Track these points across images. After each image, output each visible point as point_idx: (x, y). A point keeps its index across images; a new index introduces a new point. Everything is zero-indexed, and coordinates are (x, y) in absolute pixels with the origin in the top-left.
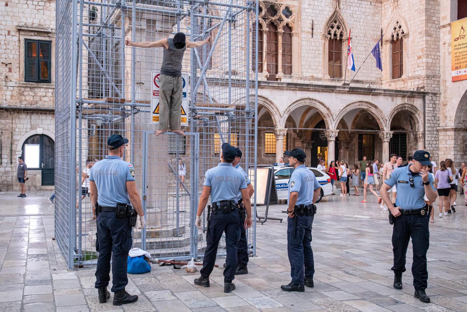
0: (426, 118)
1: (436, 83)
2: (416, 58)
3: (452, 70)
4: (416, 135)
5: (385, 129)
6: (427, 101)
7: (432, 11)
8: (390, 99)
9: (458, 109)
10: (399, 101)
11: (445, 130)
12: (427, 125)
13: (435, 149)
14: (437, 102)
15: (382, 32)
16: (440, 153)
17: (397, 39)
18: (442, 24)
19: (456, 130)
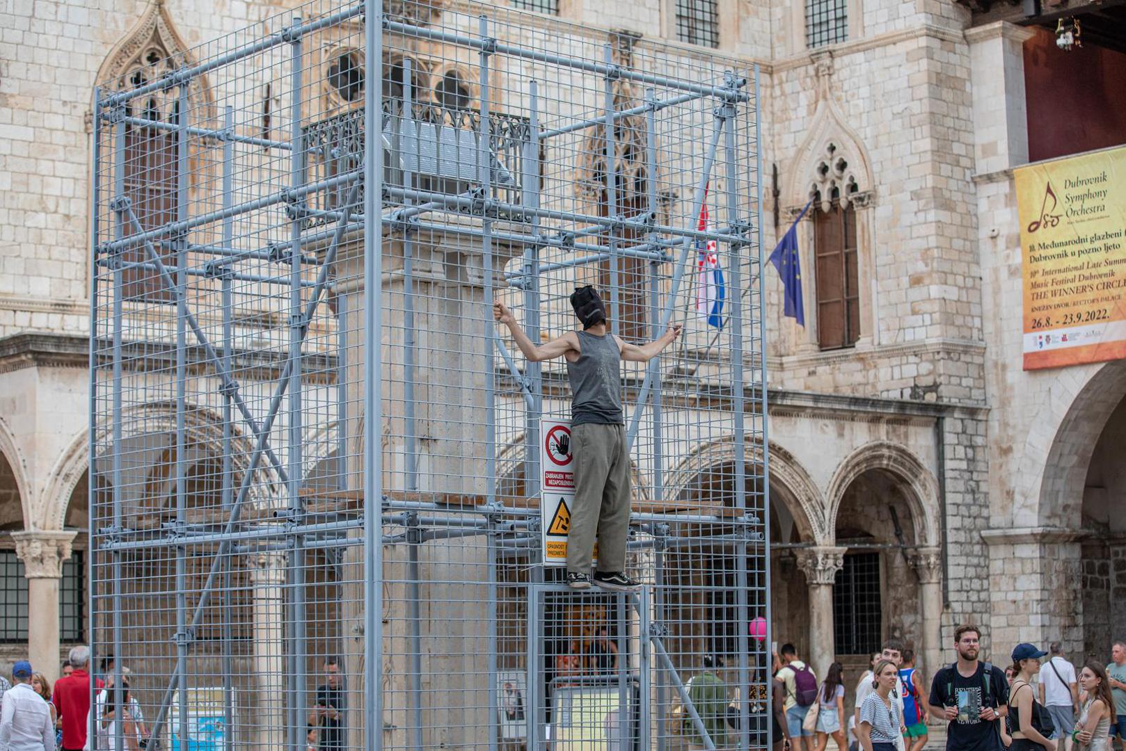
0: (950, 498)
1: (974, 371)
2: (905, 281)
3: (1026, 331)
4: (916, 558)
5: (819, 538)
6: (949, 438)
7: (949, 122)
8: (830, 427)
9: (1049, 465)
10: (861, 436)
11: (1011, 541)
12: (952, 522)
13: (979, 606)
14: (979, 441)
15: (775, 177)
16: (995, 622)
17: (834, 207)
18: (983, 167)
19: (1044, 539)
